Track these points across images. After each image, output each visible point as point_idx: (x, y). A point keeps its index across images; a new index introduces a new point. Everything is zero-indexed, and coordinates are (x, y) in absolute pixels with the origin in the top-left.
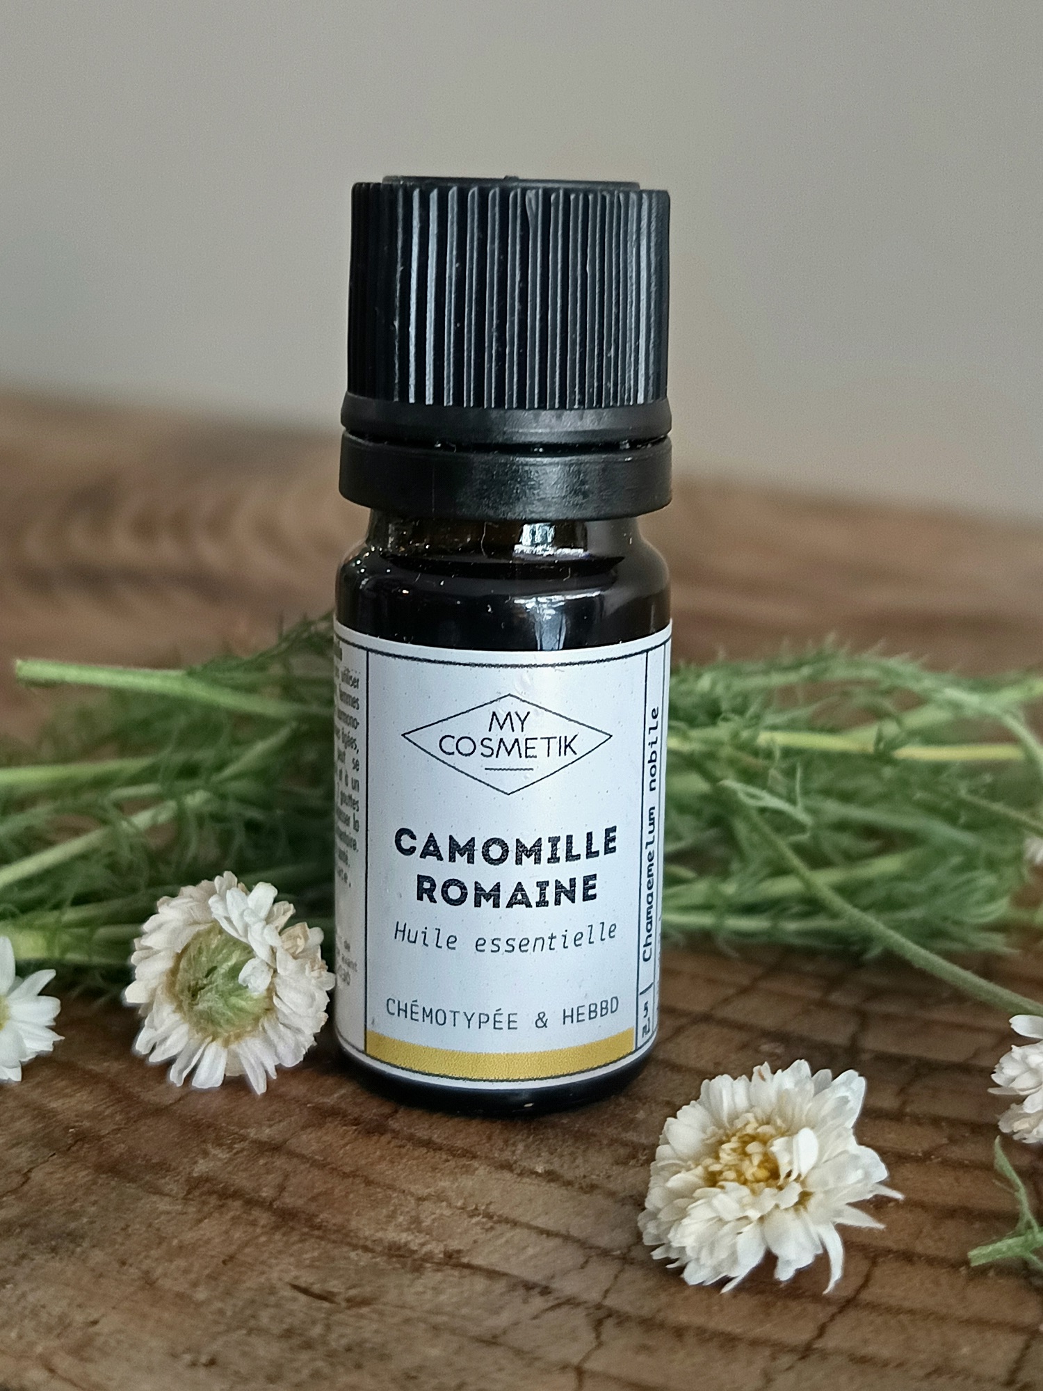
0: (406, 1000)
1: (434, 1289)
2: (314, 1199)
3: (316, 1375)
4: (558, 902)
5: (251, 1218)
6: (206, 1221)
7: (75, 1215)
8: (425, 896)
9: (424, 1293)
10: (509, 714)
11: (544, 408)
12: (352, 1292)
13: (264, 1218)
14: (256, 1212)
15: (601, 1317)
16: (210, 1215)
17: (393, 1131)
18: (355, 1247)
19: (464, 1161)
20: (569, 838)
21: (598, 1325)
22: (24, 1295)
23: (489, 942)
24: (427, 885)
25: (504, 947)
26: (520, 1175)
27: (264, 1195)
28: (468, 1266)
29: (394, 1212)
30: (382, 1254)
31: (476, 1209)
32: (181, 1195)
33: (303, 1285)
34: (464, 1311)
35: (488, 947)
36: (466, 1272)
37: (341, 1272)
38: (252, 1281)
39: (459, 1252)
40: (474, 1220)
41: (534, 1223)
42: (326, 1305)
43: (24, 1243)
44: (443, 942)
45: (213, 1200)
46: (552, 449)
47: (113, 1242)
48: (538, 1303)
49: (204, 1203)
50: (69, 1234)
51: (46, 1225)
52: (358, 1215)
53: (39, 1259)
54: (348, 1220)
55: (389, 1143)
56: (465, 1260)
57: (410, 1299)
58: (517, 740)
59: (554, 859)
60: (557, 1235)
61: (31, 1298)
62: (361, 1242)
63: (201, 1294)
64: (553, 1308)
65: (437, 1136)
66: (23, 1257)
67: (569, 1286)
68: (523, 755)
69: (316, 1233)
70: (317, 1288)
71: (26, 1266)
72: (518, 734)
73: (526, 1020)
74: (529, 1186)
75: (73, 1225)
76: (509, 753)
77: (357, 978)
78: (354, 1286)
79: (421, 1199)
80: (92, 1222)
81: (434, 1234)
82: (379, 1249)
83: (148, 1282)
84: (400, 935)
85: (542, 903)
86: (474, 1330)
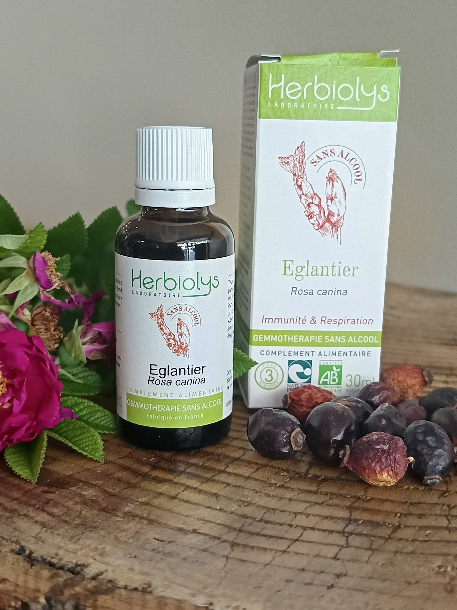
1: (190, 538)
2: (158, 517)
3: (161, 559)
5: (141, 522)
6: (130, 523)
7: (95, 522)
9: (188, 539)
12: (169, 540)
13: (145, 522)
14: (143, 520)
15: (233, 544)
16: (130, 521)
17: (178, 498)
18: (170, 529)
19: (198, 507)
21: (232, 546)
22: (85, 542)
26: (213, 510)
27: (144, 516)
29: (179, 520)
30: (176, 530)
31: (201, 518)
32: (122, 517)
33: (156, 538)
34: (198, 544)
36: (199, 534)
37: (166, 535)
38: (143, 538)
39: (196, 529)
40: (201, 521)
41: (216, 522)
42: (163, 543)
43: (83, 529)
45: (131, 518)
47: (106, 529)
48: (217, 541)
49: (129, 518)
50: (94, 527)
51: (88, 525)
52: (170, 520)
53: (87, 533)
54: (167, 522)
55: (177, 502)
56: (198, 531)
57: (184, 541)
60: (222, 525)
61: (87, 543)
63: (131, 541)
65: (191, 499)
66: (83, 533)
67: (225, 537)
69: (159, 525)
70: (160, 539)
71: (84, 535)
74: (215, 512)
75: (95, 525)
78: (169, 538)
80: (100, 524)
81: (190, 525)
83: (117, 539)
86: (201, 548)
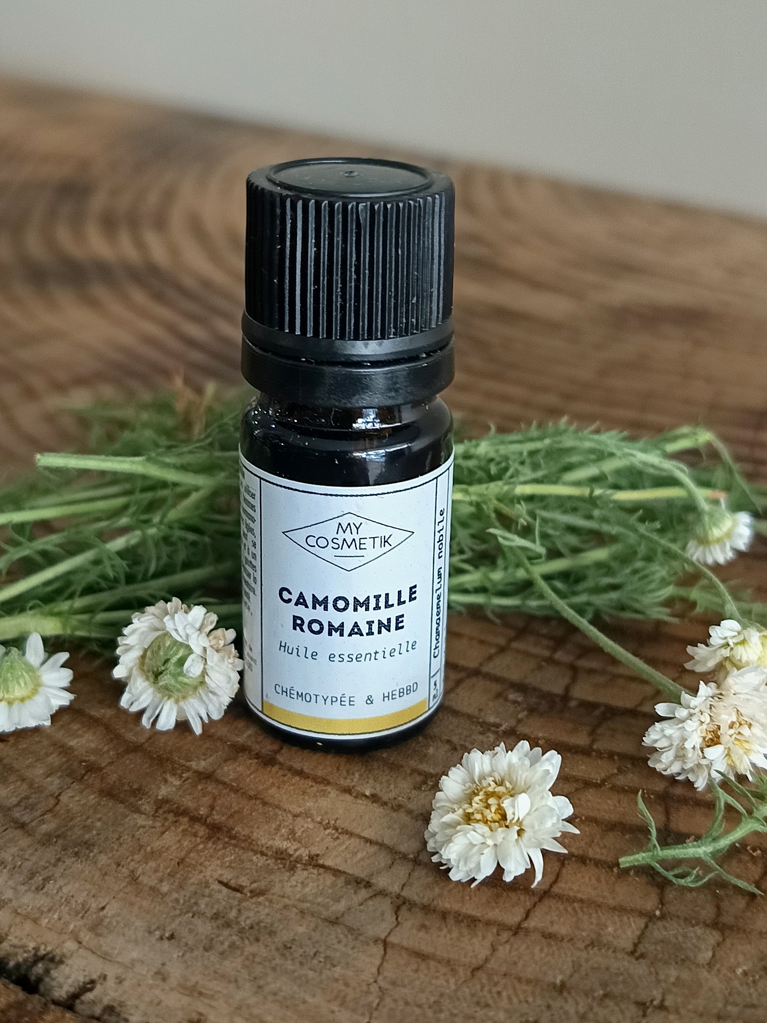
0: (287, 686)
1: (302, 883)
2: (231, 816)
3: (233, 946)
4: (380, 632)
5: (194, 831)
6: (167, 833)
7: (87, 828)
8: (298, 628)
9: (296, 886)
10: (349, 524)
11: (371, 339)
12: (254, 885)
13: (202, 831)
14: (197, 826)
15: (401, 904)
16: (169, 828)
17: (280, 763)
18: (256, 852)
19: (322, 787)
20: (387, 595)
21: (397, 910)
22: (61, 888)
23: (337, 656)
24: (299, 622)
25: (346, 658)
26: (356, 797)
27: (201, 813)
28: (323, 866)
29: (280, 826)
30: (272, 857)
31: (328, 823)
32: (152, 813)
33: (225, 881)
34: (320, 900)
35: (337, 659)
36: (321, 870)
37: (248, 871)
38: (195, 878)
39: (317, 855)
40: (328, 831)
41: (363, 834)
42: (238, 895)
43: (59, 850)
44: (308, 655)
45: (171, 817)
46: (376, 364)
47: (112, 850)
48: (364, 893)
49: (166, 819)
50: (85, 843)
51: (71, 836)
52: (258, 828)
53: (68, 862)
54: (252, 832)
55: (277, 773)
56: (321, 862)
57: (288, 890)
58: (354, 540)
59: (377, 607)
60: (377, 843)
61: (65, 890)
62: (259, 849)
63: (165, 888)
64: (371, 898)
65: (307, 767)
66: (59, 860)
67: (382, 882)
68: (358, 547)
69: (233, 842)
70: (233, 883)
71: (61, 867)
72: (355, 536)
73: (360, 700)
74: (361, 806)
75: (87, 836)
76: (349, 547)
77: (257, 668)
78: (255, 882)
79: (295, 816)
80: (98, 835)
81: (303, 842)
82: (270, 853)
83: (133, 879)
84: (282, 648)
85: (370, 633)
86: (325, 914)
